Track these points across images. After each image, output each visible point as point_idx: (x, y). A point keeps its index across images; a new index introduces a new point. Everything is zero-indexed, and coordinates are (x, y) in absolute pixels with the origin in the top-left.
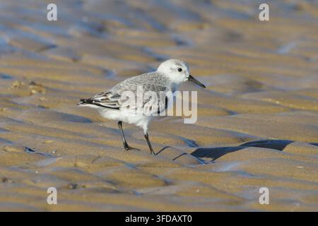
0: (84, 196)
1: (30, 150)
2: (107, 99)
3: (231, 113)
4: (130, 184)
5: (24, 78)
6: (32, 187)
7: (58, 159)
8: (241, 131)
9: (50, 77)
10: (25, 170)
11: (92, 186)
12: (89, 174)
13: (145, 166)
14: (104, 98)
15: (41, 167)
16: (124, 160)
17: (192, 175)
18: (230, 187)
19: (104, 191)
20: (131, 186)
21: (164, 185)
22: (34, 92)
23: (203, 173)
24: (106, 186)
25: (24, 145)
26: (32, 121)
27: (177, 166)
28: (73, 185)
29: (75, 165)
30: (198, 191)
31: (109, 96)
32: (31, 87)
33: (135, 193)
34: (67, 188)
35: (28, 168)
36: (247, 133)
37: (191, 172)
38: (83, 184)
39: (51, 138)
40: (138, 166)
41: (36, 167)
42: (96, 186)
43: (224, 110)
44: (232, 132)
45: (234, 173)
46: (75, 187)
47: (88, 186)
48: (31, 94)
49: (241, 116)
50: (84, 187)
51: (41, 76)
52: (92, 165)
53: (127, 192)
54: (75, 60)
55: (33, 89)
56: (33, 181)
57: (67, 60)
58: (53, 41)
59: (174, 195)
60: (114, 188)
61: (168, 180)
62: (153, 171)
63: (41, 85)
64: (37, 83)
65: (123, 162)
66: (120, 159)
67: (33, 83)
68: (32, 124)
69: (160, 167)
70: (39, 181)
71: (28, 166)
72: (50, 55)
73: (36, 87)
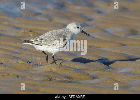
0: (55, 84)
1: (30, 62)
2: (37, 41)
3: (123, 45)
4: (76, 79)
5: (27, 29)
6: (30, 80)
7: (43, 66)
8: (128, 54)
9: (39, 28)
10: (28, 72)
11: (59, 79)
12: (57, 74)
13: (84, 70)
14: (36, 40)
15: (35, 70)
16: (74, 67)
17: (105, 74)
18: (124, 80)
19: (65, 82)
20: (77, 79)
21: (92, 79)
22: (31, 35)
23: (111, 73)
24: (65, 79)
25: (27, 60)
26: (31, 49)
27: (99, 70)
28: (50, 79)
29: (51, 70)
30: (108, 82)
31: (38, 39)
32: (30, 33)
33: (79, 83)
34: (47, 80)
35: (29, 71)
36: (131, 54)
37: (105, 73)
38: (55, 79)
39: (39, 57)
40: (80, 70)
41: (33, 71)
42: (61, 79)
43: (120, 44)
44: (124, 54)
45: (125, 73)
46: (51, 80)
47: (57, 79)
48: (30, 36)
49: (128, 47)
50: (55, 80)
51: (34, 27)
52: (58, 70)
53: (75, 82)
54: (50, 20)
55: (31, 34)
56: (32, 77)
57: (47, 20)
58: (40, 11)
59: (97, 84)
60: (69, 80)
61: (94, 77)
62: (87, 72)
63: (34, 32)
64: (32, 31)
65: (73, 68)
66: (72, 66)
67: (31, 31)
68: (31, 50)
69: (91, 70)
70: (34, 77)
71: (28, 70)
72: (39, 18)
73: (32, 33)
